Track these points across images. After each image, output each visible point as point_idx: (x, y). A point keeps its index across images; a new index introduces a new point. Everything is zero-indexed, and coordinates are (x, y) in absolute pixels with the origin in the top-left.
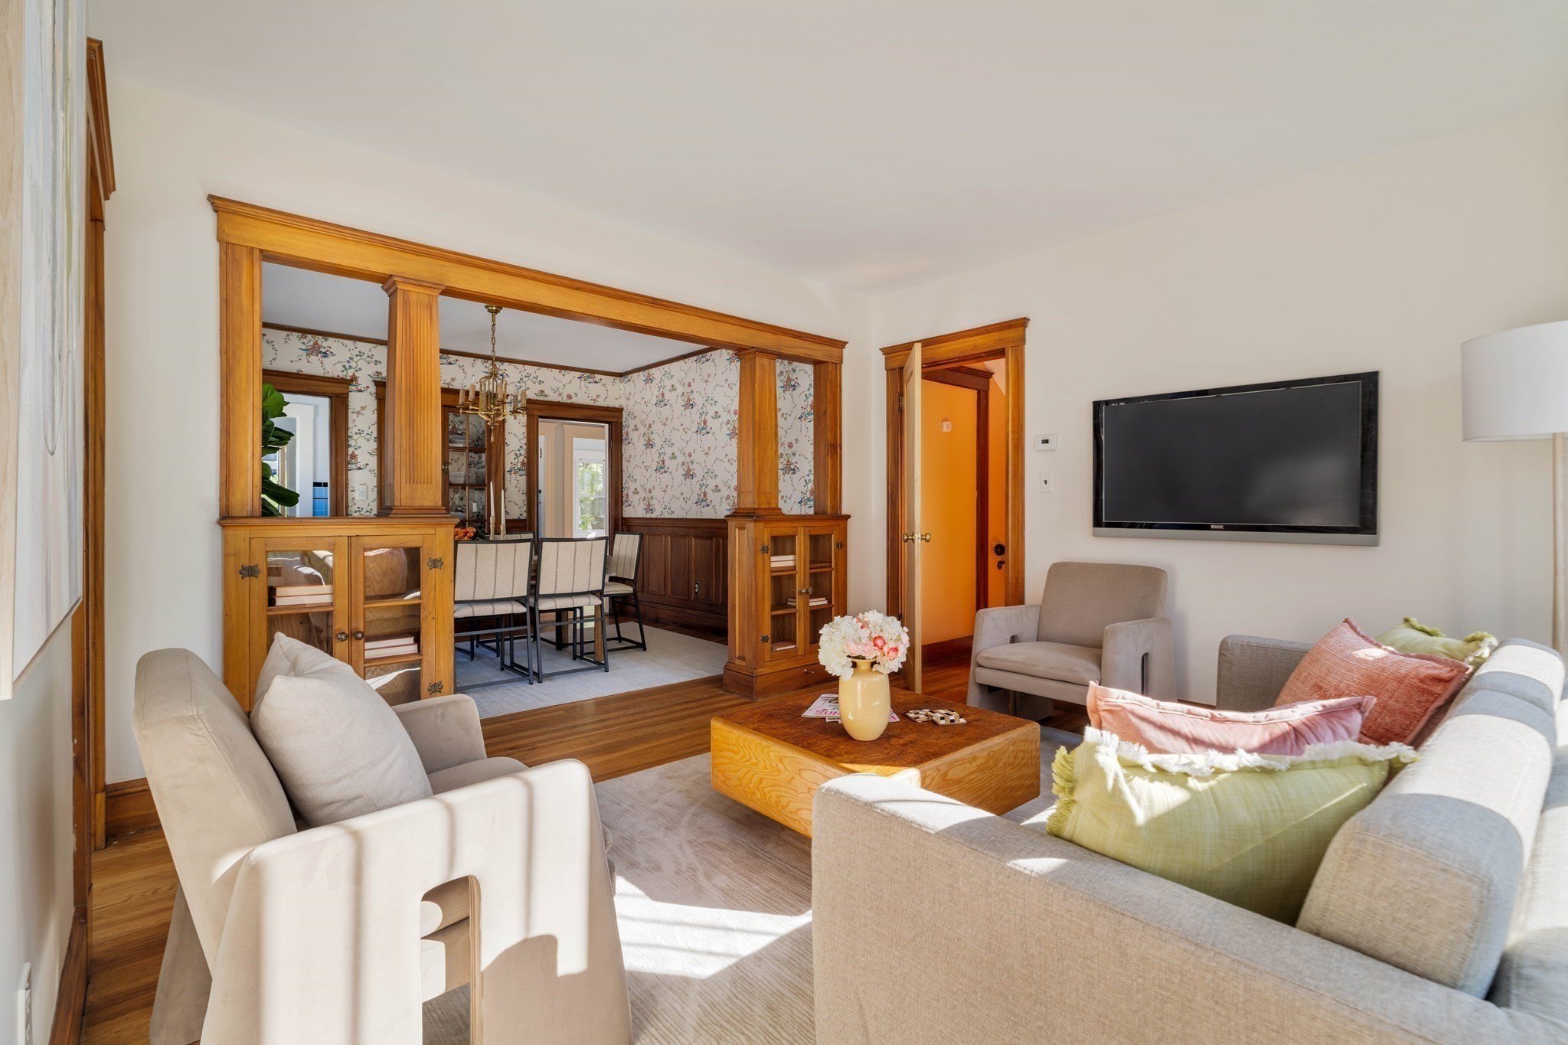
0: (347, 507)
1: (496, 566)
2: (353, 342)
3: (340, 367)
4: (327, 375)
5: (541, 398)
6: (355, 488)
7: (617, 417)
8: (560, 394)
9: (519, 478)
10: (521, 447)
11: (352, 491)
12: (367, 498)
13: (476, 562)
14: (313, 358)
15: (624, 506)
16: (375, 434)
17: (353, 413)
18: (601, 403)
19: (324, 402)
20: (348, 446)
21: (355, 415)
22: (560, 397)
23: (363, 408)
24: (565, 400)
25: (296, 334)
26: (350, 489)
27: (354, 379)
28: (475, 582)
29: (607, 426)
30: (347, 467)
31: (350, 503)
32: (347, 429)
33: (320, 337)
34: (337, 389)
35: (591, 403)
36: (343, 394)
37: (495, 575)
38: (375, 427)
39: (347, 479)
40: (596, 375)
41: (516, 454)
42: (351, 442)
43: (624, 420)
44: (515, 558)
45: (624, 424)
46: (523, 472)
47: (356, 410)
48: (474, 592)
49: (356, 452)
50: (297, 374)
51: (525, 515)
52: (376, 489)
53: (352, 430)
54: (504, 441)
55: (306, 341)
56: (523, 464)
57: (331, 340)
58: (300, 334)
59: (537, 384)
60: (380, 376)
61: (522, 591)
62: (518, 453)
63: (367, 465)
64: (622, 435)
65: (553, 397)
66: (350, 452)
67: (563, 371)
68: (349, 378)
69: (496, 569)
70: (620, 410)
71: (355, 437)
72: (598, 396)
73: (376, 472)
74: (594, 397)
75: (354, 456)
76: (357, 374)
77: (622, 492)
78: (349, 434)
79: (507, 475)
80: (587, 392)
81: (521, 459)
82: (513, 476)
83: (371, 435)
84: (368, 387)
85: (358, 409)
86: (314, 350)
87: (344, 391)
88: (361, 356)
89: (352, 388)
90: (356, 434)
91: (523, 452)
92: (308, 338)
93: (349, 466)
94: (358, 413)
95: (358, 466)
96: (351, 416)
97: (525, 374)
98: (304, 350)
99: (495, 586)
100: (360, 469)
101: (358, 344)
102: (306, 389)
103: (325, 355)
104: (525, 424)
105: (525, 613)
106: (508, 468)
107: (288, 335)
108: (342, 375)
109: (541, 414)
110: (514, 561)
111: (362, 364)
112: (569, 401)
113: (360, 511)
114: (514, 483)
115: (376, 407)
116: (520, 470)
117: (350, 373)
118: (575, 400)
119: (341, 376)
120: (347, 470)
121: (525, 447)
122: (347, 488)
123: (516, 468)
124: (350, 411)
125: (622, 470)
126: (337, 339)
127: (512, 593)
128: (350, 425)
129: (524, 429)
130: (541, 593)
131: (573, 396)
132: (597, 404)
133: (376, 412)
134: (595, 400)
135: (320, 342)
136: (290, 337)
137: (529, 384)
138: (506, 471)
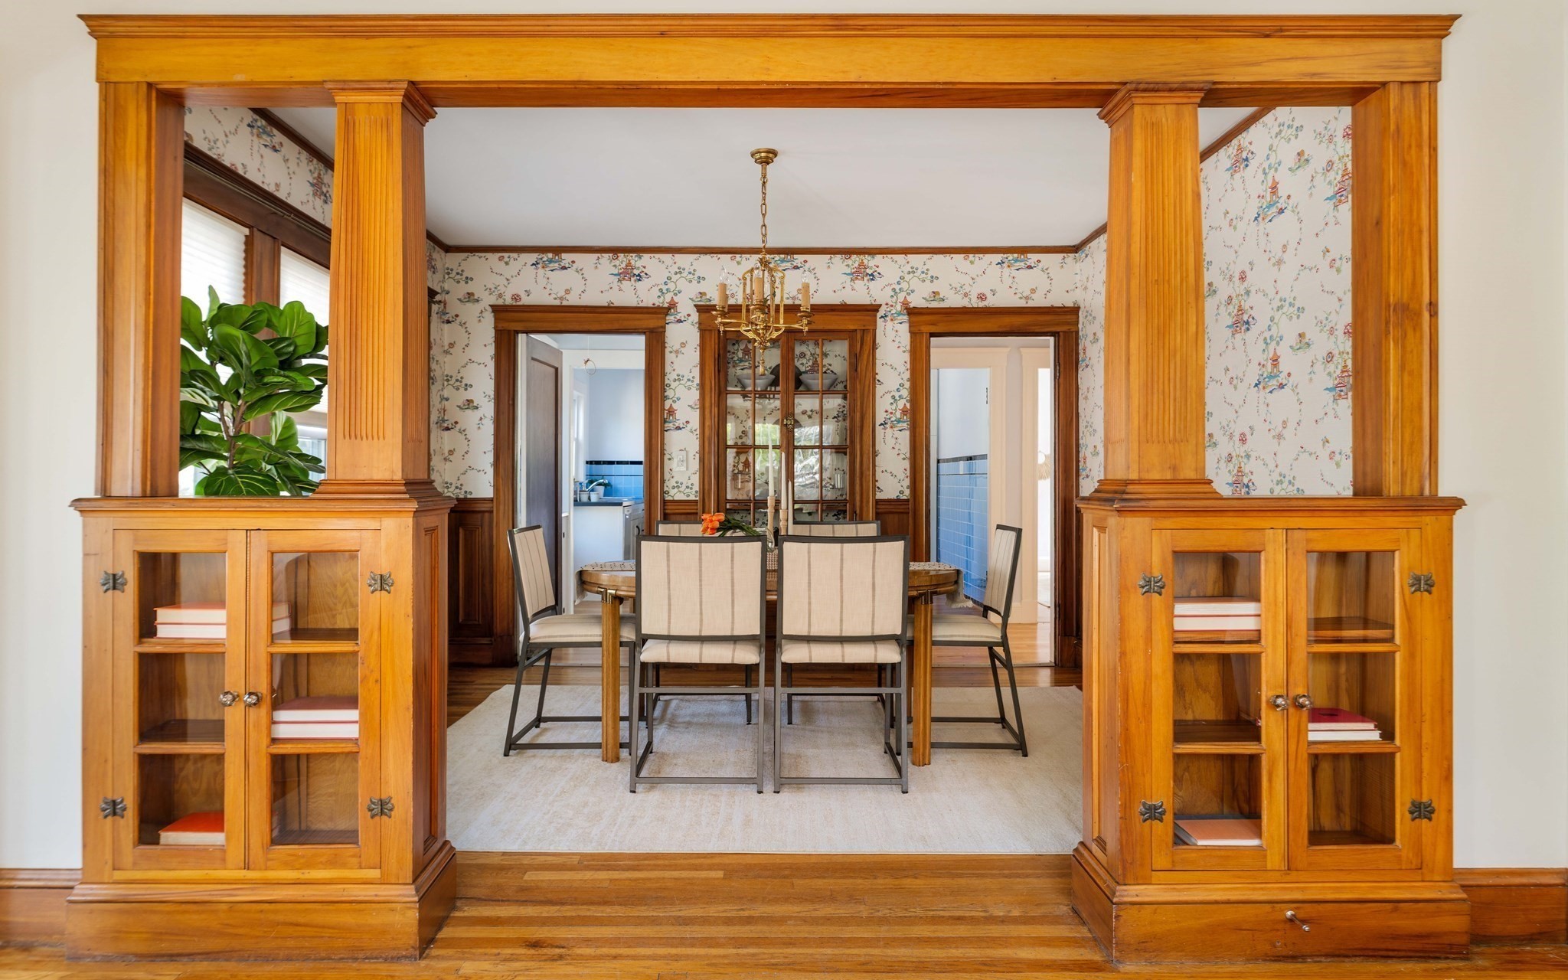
0: (663, 482)
1: (701, 580)
2: (671, 255)
3: (656, 292)
4: (641, 305)
5: (935, 305)
6: (673, 455)
7: (1068, 324)
8: (966, 295)
9: (898, 434)
10: (902, 385)
11: (670, 459)
12: (687, 469)
13: (669, 572)
14: (626, 284)
15: (1081, 478)
16: (697, 380)
17: (671, 352)
18: (1039, 301)
19: (640, 341)
20: (664, 398)
21: (673, 355)
22: (967, 299)
23: (683, 345)
24: (975, 303)
25: (606, 256)
26: (666, 457)
27: (672, 305)
28: (670, 605)
29: (1051, 339)
30: (663, 427)
31: (667, 476)
32: (663, 375)
33: (634, 255)
34: (652, 322)
35: (1022, 304)
36: (658, 328)
37: (701, 596)
38: (698, 369)
39: (663, 444)
40: (1029, 255)
41: (893, 397)
42: (669, 393)
43: (1080, 326)
44: (732, 568)
45: (1080, 334)
46: (905, 425)
47: (675, 348)
48: (669, 622)
49: (675, 406)
50: (608, 307)
51: (907, 492)
52: (698, 455)
53: (670, 377)
54: (874, 379)
55: (617, 262)
56: (904, 412)
57: (646, 256)
58: (611, 255)
59: (928, 282)
60: (704, 297)
61: (753, 625)
62: (897, 395)
63: (687, 422)
64: (1077, 354)
65: (954, 301)
66: (667, 407)
67: (971, 256)
68: (666, 305)
69: (701, 585)
70: (1075, 310)
71: (673, 385)
72: (1033, 291)
73: (698, 432)
74: (1027, 293)
75: (671, 412)
76: (676, 299)
77: (1078, 452)
78: (667, 382)
79: (879, 430)
80: (1014, 287)
81: (901, 404)
82: (889, 431)
83: (693, 381)
84: (689, 315)
85: (677, 347)
86: (628, 274)
87: (660, 323)
88: (681, 273)
89: (670, 318)
90: (675, 380)
91: (905, 393)
92: (620, 258)
93: (666, 425)
94: (677, 352)
95: (677, 425)
96: (669, 357)
97: (908, 268)
98: (615, 275)
99: (701, 614)
100: (678, 428)
101: (678, 257)
102: (616, 326)
103: (639, 278)
104: (908, 348)
105: (757, 665)
106: (880, 419)
107: (599, 258)
108: (658, 302)
109: (933, 329)
110: (732, 573)
111: (682, 284)
112: (981, 304)
113: (678, 487)
114: (891, 442)
115: (698, 343)
116: (899, 421)
117: (668, 298)
118: (992, 302)
119: (657, 304)
120: (663, 431)
121: (907, 385)
122: (663, 454)
123: (893, 419)
124: (667, 351)
125: (1077, 414)
126: (652, 255)
127: (733, 629)
128: (668, 369)
129: (907, 357)
130: (784, 633)
131: (989, 295)
132: (1031, 304)
133: (698, 348)
134: (1027, 298)
135: (633, 262)
136: (601, 261)
137: (915, 283)
138: (878, 423)
